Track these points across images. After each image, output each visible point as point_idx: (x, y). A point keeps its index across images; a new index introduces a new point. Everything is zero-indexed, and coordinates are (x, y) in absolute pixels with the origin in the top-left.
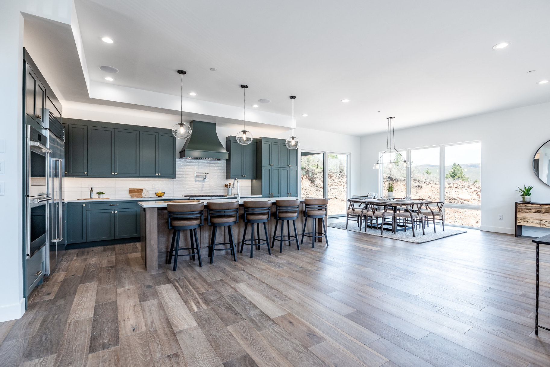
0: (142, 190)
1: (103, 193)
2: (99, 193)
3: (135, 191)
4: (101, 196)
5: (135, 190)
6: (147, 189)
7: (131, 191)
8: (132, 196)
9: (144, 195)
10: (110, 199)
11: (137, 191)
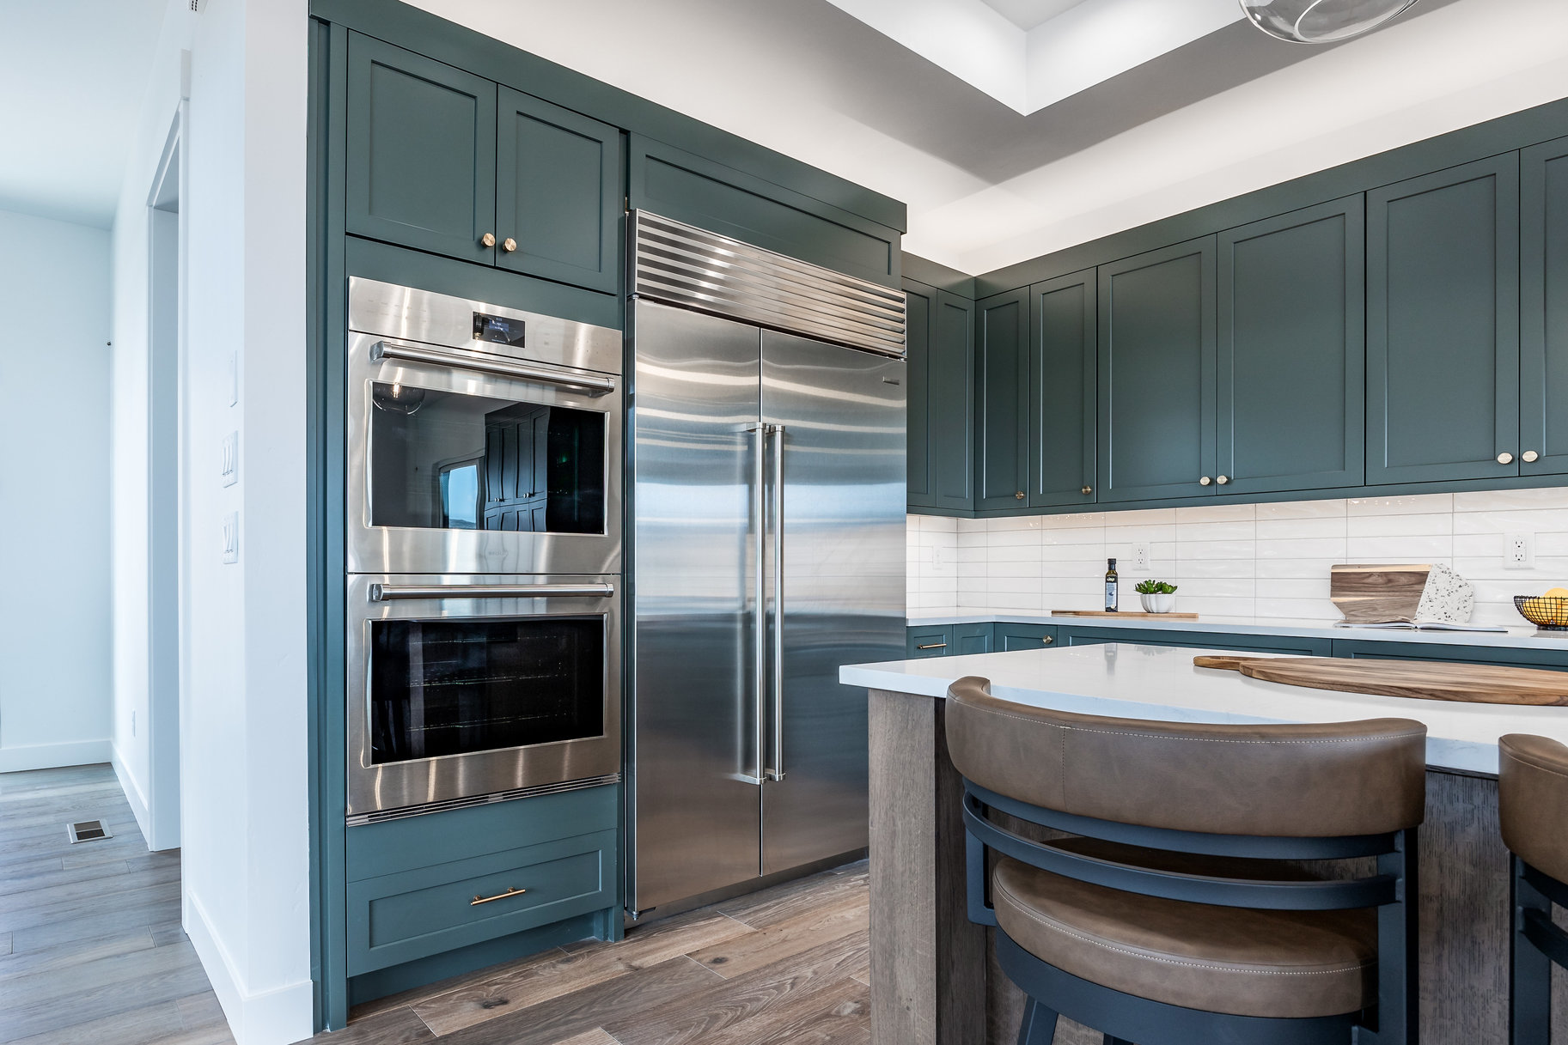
0: (1421, 577)
1: (1162, 588)
2: (1145, 589)
3: (1370, 580)
4: (1159, 602)
5: (1371, 574)
6: (1457, 570)
7: (1342, 582)
8: (1350, 613)
9: (1428, 611)
10: (1201, 620)
11: (1380, 580)
